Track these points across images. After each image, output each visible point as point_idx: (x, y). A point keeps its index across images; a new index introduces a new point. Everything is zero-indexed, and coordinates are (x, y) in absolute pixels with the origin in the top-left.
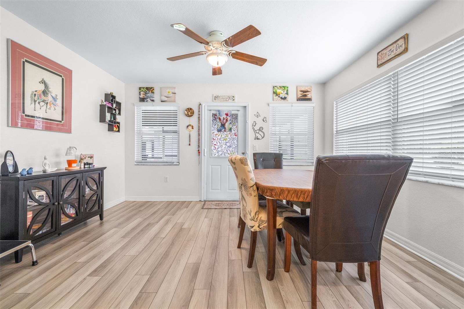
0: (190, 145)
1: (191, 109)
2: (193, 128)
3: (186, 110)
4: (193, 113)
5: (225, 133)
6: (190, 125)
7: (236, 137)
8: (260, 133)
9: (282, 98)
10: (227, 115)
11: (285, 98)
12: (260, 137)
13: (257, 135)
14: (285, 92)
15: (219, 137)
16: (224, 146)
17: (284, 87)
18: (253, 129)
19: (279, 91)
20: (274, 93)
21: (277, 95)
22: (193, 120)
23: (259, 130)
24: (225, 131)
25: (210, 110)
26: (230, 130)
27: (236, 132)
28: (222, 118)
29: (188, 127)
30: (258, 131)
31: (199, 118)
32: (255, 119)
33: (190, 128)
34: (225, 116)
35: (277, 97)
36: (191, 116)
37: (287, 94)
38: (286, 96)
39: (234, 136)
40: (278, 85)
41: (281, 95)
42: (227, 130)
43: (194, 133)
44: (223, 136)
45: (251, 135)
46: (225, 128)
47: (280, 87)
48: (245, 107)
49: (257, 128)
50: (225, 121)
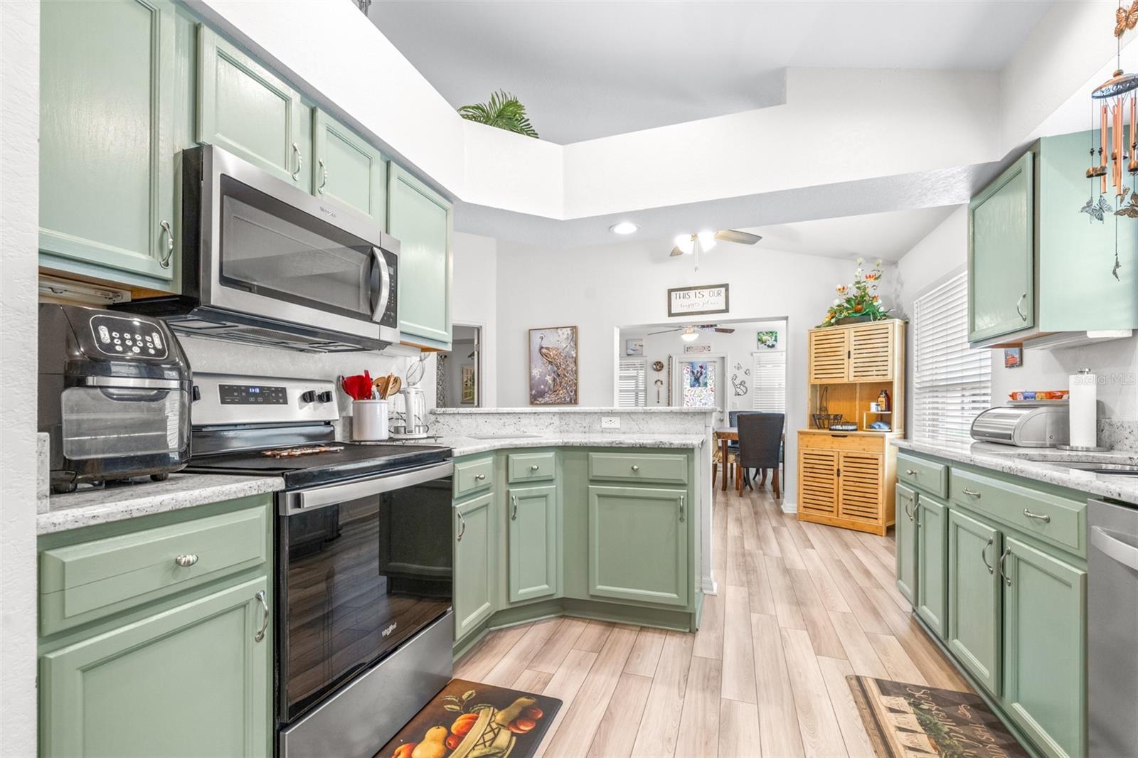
0: (658, 402)
1: (660, 363)
2: (662, 384)
3: (655, 364)
4: (663, 367)
5: (700, 388)
6: (659, 380)
7: (713, 393)
8: (742, 387)
9: (768, 346)
10: (701, 367)
11: (773, 346)
12: (741, 392)
13: (738, 390)
14: (773, 338)
15: (693, 393)
16: (698, 403)
17: (771, 332)
18: (733, 383)
19: (764, 338)
20: (759, 340)
21: (763, 343)
22: (663, 375)
23: (741, 384)
24: (699, 386)
25: (682, 363)
26: (706, 384)
27: (713, 386)
28: (695, 372)
29: (656, 382)
30: (739, 386)
31: (669, 372)
32: (736, 372)
33: (659, 383)
34: (699, 369)
35: (763, 345)
36: (661, 370)
37: (776, 340)
38: (774, 343)
39: (711, 392)
40: (764, 330)
41: (768, 343)
42: (702, 385)
43: (663, 389)
44: (697, 392)
45: (730, 390)
46: (699, 383)
47: (767, 333)
49: (737, 382)
50: (699, 374)
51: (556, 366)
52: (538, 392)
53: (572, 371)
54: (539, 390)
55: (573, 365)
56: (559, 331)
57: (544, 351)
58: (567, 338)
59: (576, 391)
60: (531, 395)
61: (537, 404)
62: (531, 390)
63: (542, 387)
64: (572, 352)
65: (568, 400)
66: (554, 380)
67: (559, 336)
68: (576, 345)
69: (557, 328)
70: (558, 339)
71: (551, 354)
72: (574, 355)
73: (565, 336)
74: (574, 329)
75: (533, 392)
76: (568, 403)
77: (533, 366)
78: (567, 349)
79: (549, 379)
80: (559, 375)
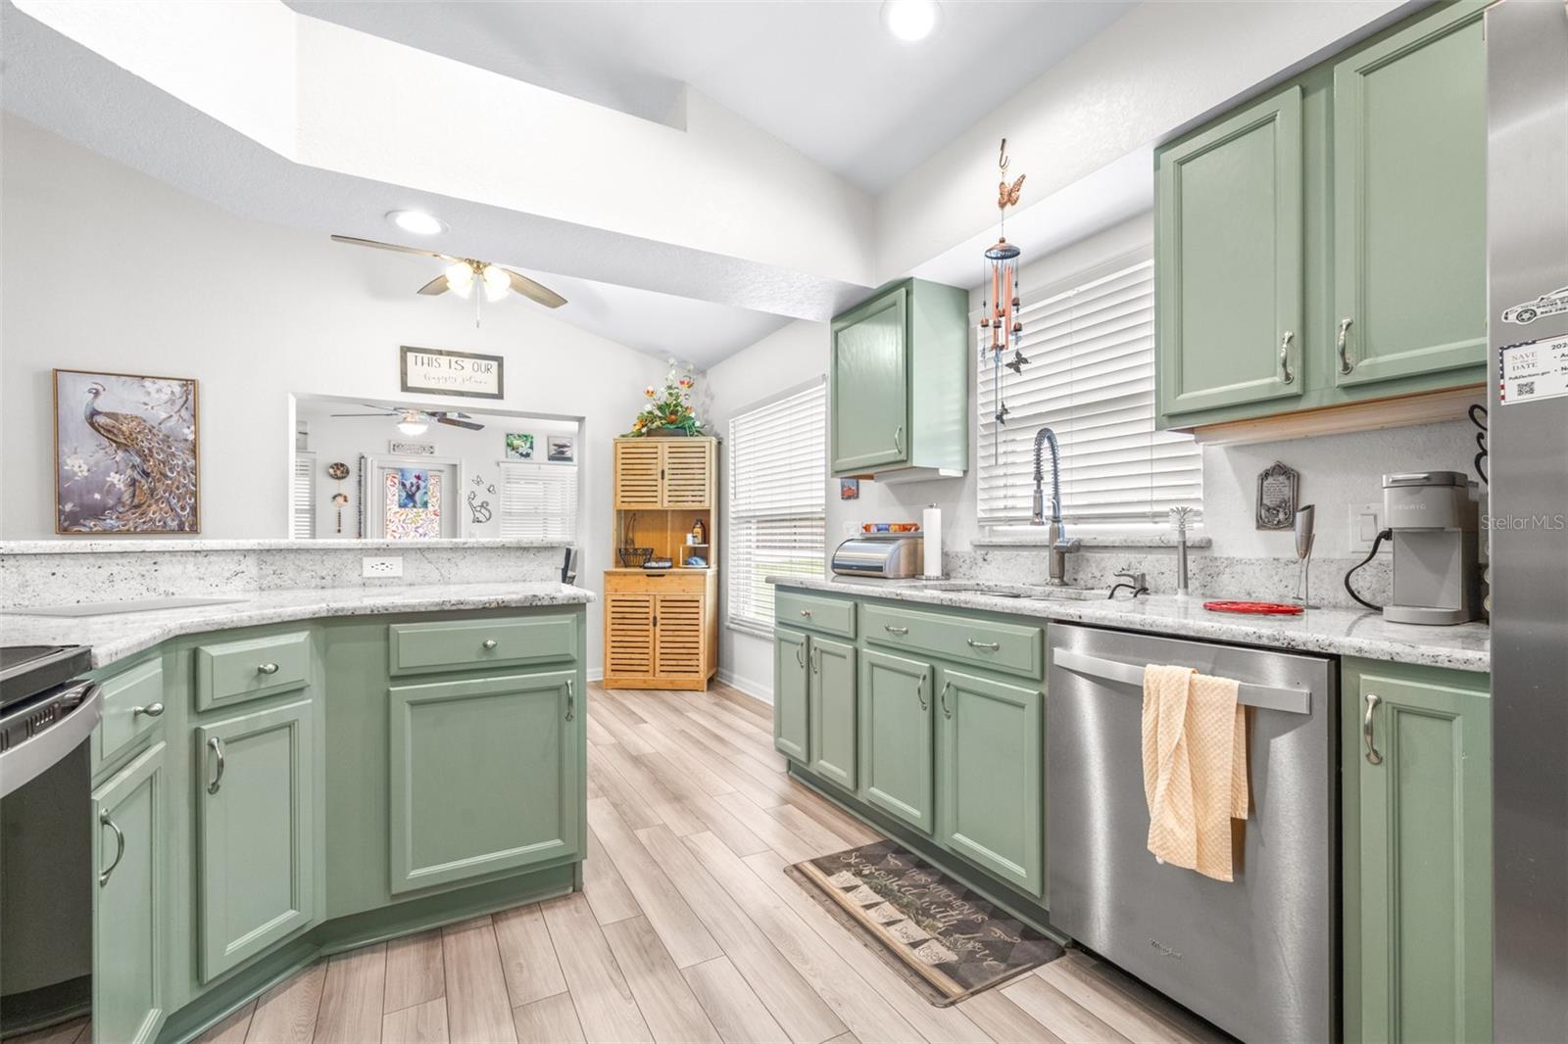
0: (339, 531)
1: (342, 465)
2: (346, 501)
3: (332, 467)
4: (348, 472)
5: (415, 510)
6: (340, 495)
7: (438, 518)
8: (483, 511)
9: (522, 455)
10: (418, 478)
11: (528, 455)
12: (482, 518)
13: (478, 515)
14: (528, 445)
15: (404, 517)
16: (412, 534)
17: (526, 436)
18: (470, 504)
19: (516, 442)
20: (508, 445)
21: (513, 449)
22: (348, 486)
23: (482, 506)
24: (414, 507)
25: (383, 468)
26: (425, 505)
27: (437, 507)
28: (408, 484)
29: (334, 497)
30: (478, 509)
31: (360, 482)
32: (475, 488)
33: (340, 500)
34: (414, 481)
35: (513, 452)
36: (343, 478)
37: (531, 447)
38: (530, 451)
39: (433, 517)
40: (516, 432)
41: (520, 450)
42: (419, 505)
43: (349, 511)
44: (410, 516)
45: (465, 514)
46: (414, 502)
47: (519, 436)
48: (455, 465)
49: (477, 503)
50: (414, 489)
51: (140, 453)
52: (82, 506)
53: (184, 468)
54: (86, 499)
55: (187, 456)
56: (147, 383)
57: (101, 420)
58: (173, 402)
59: (194, 510)
60: (60, 512)
61: (80, 532)
62: (60, 499)
63: (97, 496)
64: (186, 431)
65: (174, 524)
66: (133, 483)
67: (149, 393)
68: (194, 416)
69: (143, 378)
70: (146, 399)
71: (124, 428)
72: (191, 437)
73: (165, 397)
74: (190, 385)
75: (68, 507)
76: (172, 532)
77: (65, 449)
78: (172, 423)
79: (118, 480)
80: (147, 475)
